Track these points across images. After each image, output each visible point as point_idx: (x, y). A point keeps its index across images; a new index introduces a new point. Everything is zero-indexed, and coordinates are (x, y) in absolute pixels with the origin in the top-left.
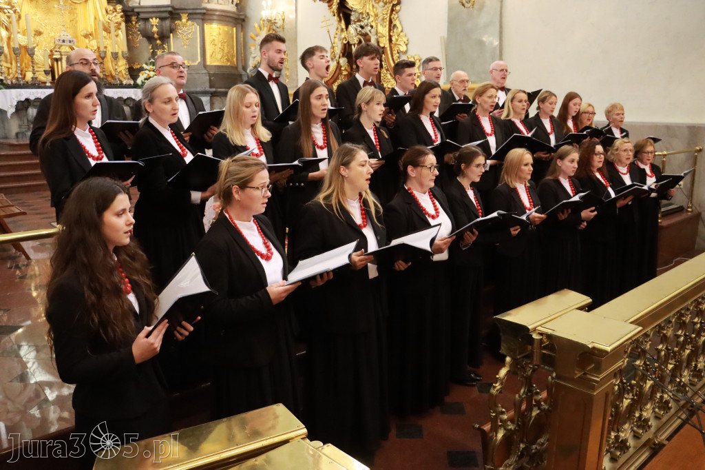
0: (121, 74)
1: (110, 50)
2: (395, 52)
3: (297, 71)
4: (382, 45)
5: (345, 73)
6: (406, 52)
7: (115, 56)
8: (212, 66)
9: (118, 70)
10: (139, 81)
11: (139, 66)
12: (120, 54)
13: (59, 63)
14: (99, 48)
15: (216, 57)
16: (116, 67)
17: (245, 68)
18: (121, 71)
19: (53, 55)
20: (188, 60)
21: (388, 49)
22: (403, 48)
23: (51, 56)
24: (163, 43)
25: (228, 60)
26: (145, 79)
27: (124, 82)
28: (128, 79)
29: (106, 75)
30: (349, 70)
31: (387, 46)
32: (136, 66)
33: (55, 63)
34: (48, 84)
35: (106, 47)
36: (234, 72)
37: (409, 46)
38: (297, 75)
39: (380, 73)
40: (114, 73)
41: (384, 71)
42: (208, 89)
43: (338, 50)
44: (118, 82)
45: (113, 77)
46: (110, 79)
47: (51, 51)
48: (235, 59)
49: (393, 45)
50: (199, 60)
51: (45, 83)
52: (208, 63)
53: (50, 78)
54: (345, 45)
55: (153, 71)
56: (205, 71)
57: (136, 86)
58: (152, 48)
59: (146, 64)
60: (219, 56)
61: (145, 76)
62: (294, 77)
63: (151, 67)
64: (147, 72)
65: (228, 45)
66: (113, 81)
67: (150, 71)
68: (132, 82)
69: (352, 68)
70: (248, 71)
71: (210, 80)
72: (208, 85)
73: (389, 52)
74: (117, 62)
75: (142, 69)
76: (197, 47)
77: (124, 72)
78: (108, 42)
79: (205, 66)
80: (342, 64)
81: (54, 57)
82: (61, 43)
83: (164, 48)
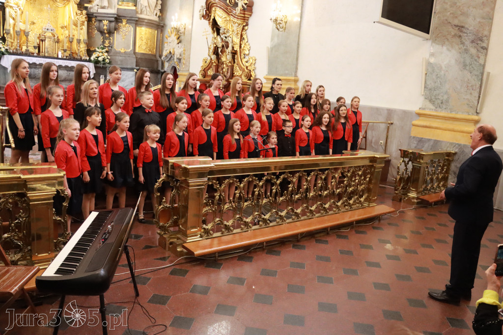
0: (81, 53)
1: (76, 37)
2: (242, 54)
3: (189, 61)
4: (235, 49)
5: (215, 64)
6: (249, 54)
7: (79, 41)
8: (139, 53)
9: (80, 50)
10: (92, 58)
11: (94, 49)
12: (82, 40)
13: (44, 42)
14: (69, 35)
15: (142, 48)
16: (79, 48)
17: (160, 57)
18: (82, 51)
19: (40, 37)
20: (124, 48)
21: (239, 52)
22: (247, 52)
23: (39, 38)
24: (110, 36)
25: (150, 50)
26: (96, 57)
27: (83, 58)
28: (86, 56)
29: (72, 53)
30: (217, 63)
31: (238, 50)
32: (92, 49)
33: (41, 42)
34: (35, 55)
35: (74, 36)
36: (153, 58)
37: (250, 51)
38: (189, 63)
39: (233, 66)
40: (77, 52)
41: (235, 65)
42: (134, 67)
43: (211, 50)
44: (79, 58)
45: (76, 54)
46: (75, 55)
47: (40, 35)
48: (155, 50)
49: (241, 50)
50: (131, 49)
51: (34, 54)
52: (137, 51)
53: (37, 51)
54: (215, 47)
55: (102, 53)
56: (134, 56)
57: (90, 61)
58: (103, 39)
59: (98, 48)
60: (144, 47)
61: (96, 55)
62: (188, 64)
63: (101, 50)
64: (98, 53)
65: (150, 41)
66: (76, 57)
67: (99, 53)
68: (88, 58)
69: (219, 62)
70: (162, 58)
71: (137, 62)
72: (135, 65)
73: (239, 54)
74: (80, 45)
75: (95, 51)
76: (130, 41)
77: (83, 51)
78: (75, 33)
79: (135, 53)
80: (213, 59)
81: (41, 38)
82: (46, 30)
83: (110, 39)
